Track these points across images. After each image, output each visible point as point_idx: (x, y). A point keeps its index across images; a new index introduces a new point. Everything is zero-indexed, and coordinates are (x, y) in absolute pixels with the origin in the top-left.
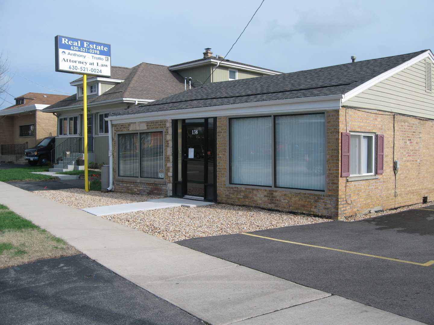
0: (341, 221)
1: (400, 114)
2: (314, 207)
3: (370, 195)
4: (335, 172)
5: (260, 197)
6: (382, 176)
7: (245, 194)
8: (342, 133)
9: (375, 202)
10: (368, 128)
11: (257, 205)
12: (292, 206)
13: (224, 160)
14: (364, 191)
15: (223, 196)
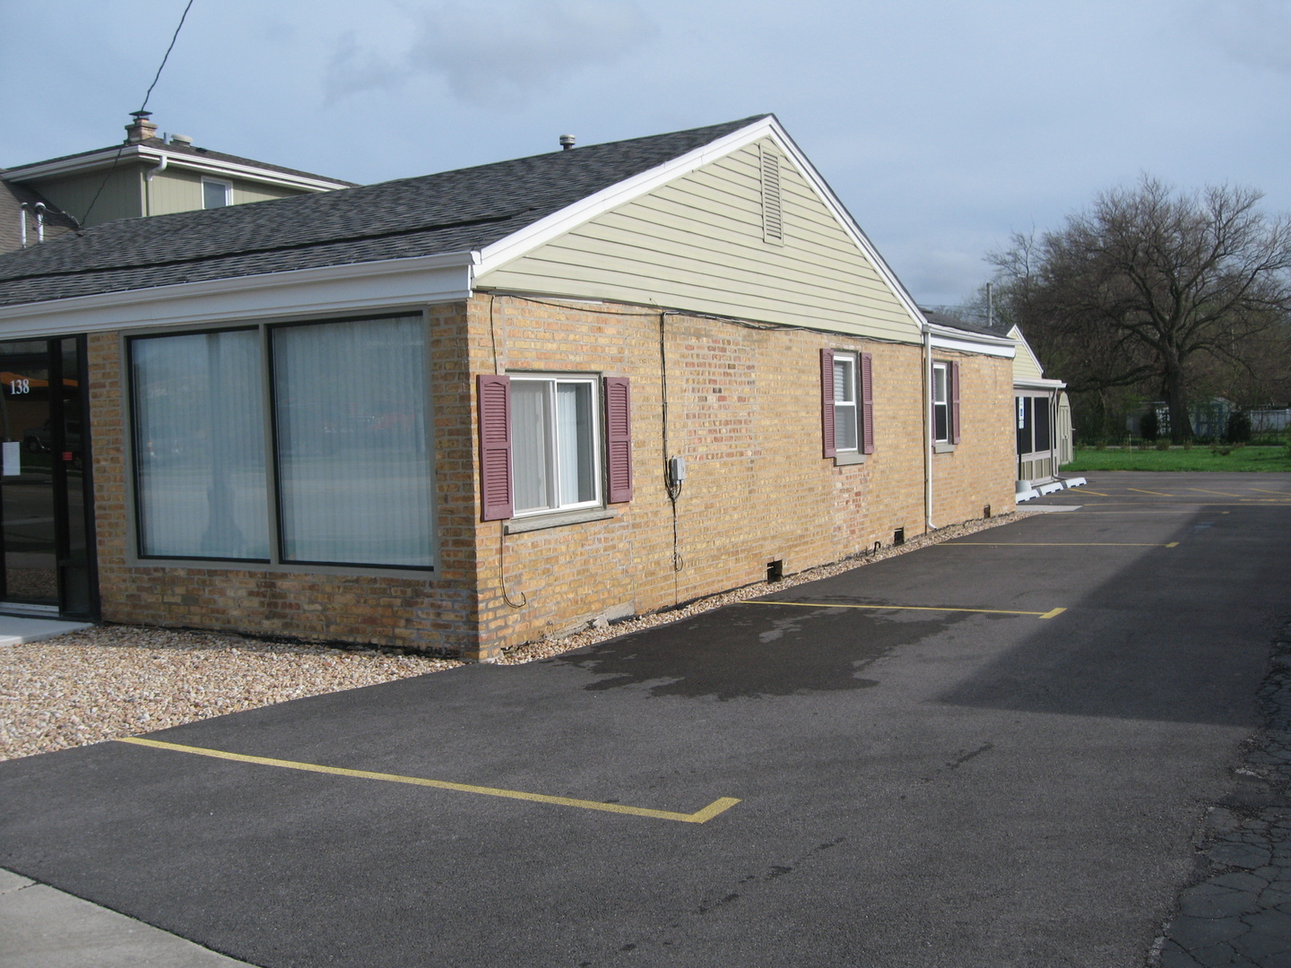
0: (488, 665)
1: (682, 312)
2: (403, 622)
3: (588, 571)
4: (461, 504)
5: (236, 597)
6: (627, 508)
7: (187, 590)
8: (478, 377)
9: (609, 591)
10: (571, 357)
11: (228, 626)
12: (336, 624)
13: (116, 478)
14: (568, 559)
15: (121, 601)
